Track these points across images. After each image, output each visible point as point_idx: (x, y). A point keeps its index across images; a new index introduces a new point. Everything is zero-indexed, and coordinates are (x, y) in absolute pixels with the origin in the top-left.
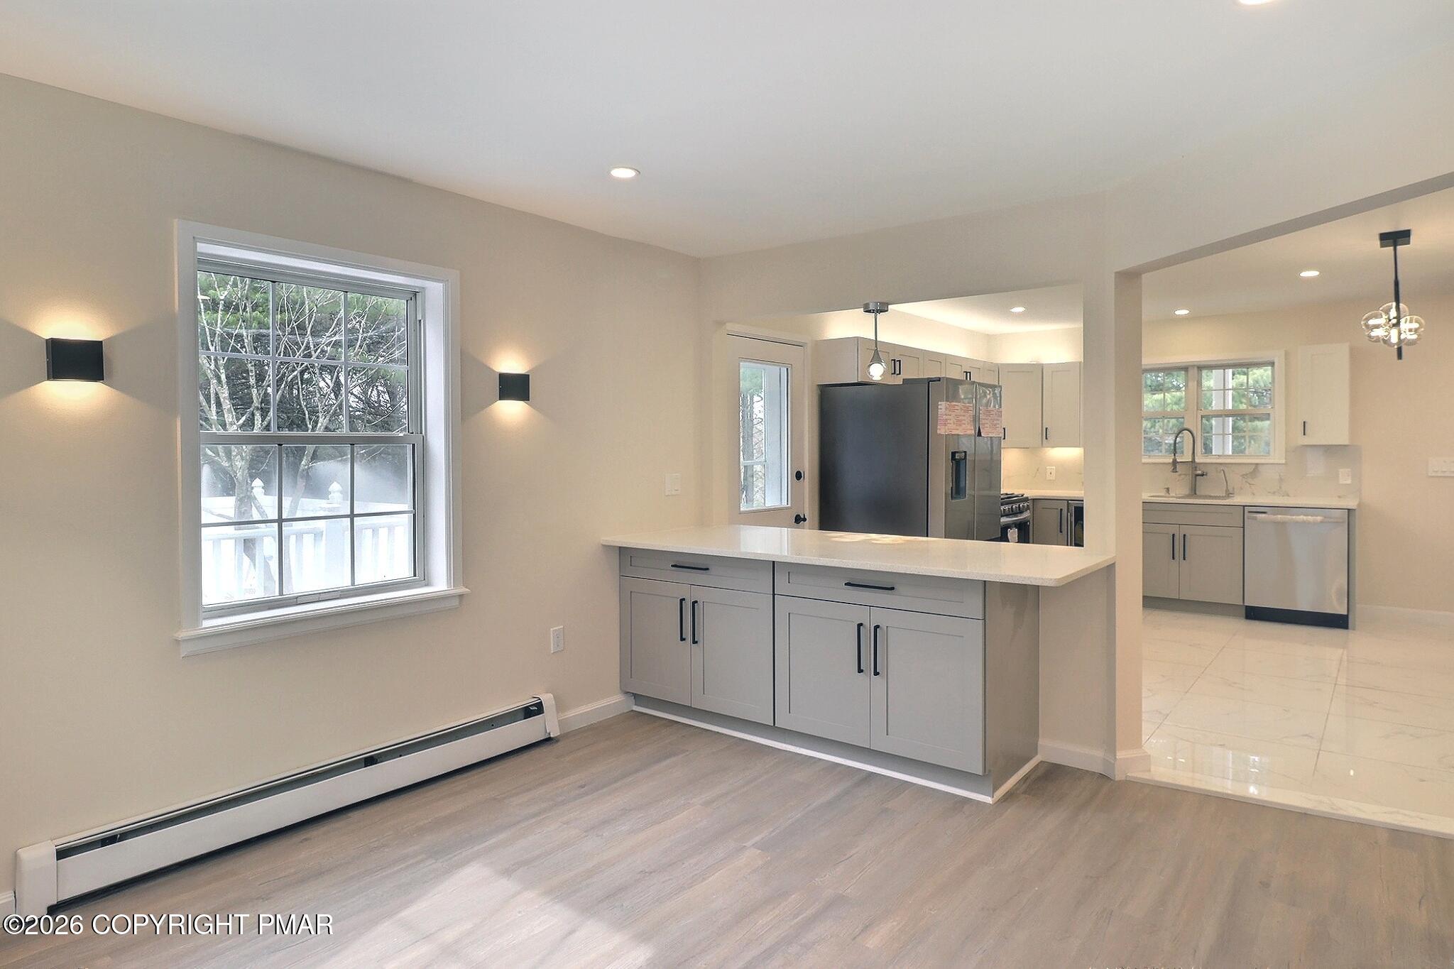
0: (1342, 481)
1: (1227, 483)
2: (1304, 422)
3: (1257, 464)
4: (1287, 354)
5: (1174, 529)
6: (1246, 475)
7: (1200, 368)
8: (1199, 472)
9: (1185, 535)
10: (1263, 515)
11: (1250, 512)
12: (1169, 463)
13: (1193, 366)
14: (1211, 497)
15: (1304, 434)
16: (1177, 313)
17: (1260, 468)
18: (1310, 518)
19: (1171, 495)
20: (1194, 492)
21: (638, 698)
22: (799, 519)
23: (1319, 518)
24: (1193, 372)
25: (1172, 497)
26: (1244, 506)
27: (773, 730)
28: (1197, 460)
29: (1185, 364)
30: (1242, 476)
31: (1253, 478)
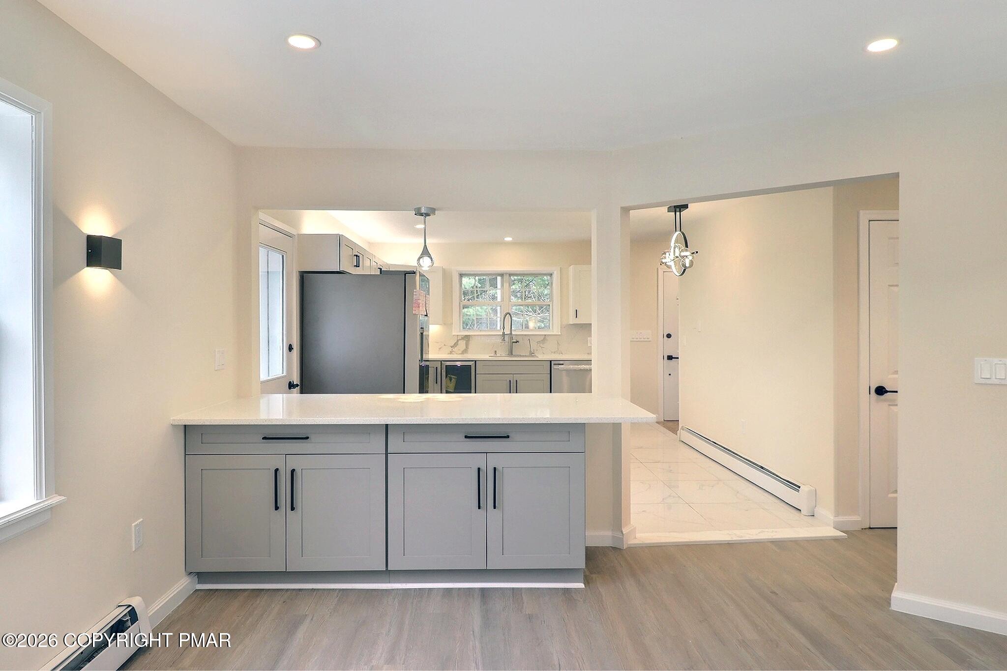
1: (530, 347)
3: (545, 335)
5: (510, 377)
6: (539, 342)
7: (510, 275)
8: (515, 341)
9: (516, 381)
10: (563, 366)
11: (554, 364)
13: (506, 274)
14: (521, 356)
15: (576, 317)
16: (505, 239)
17: (548, 337)
19: (498, 355)
20: (511, 353)
21: (202, 576)
22: (291, 386)
24: (506, 277)
25: (498, 357)
26: (551, 361)
27: (387, 574)
28: (513, 333)
29: (502, 272)
30: (537, 342)
31: (543, 344)
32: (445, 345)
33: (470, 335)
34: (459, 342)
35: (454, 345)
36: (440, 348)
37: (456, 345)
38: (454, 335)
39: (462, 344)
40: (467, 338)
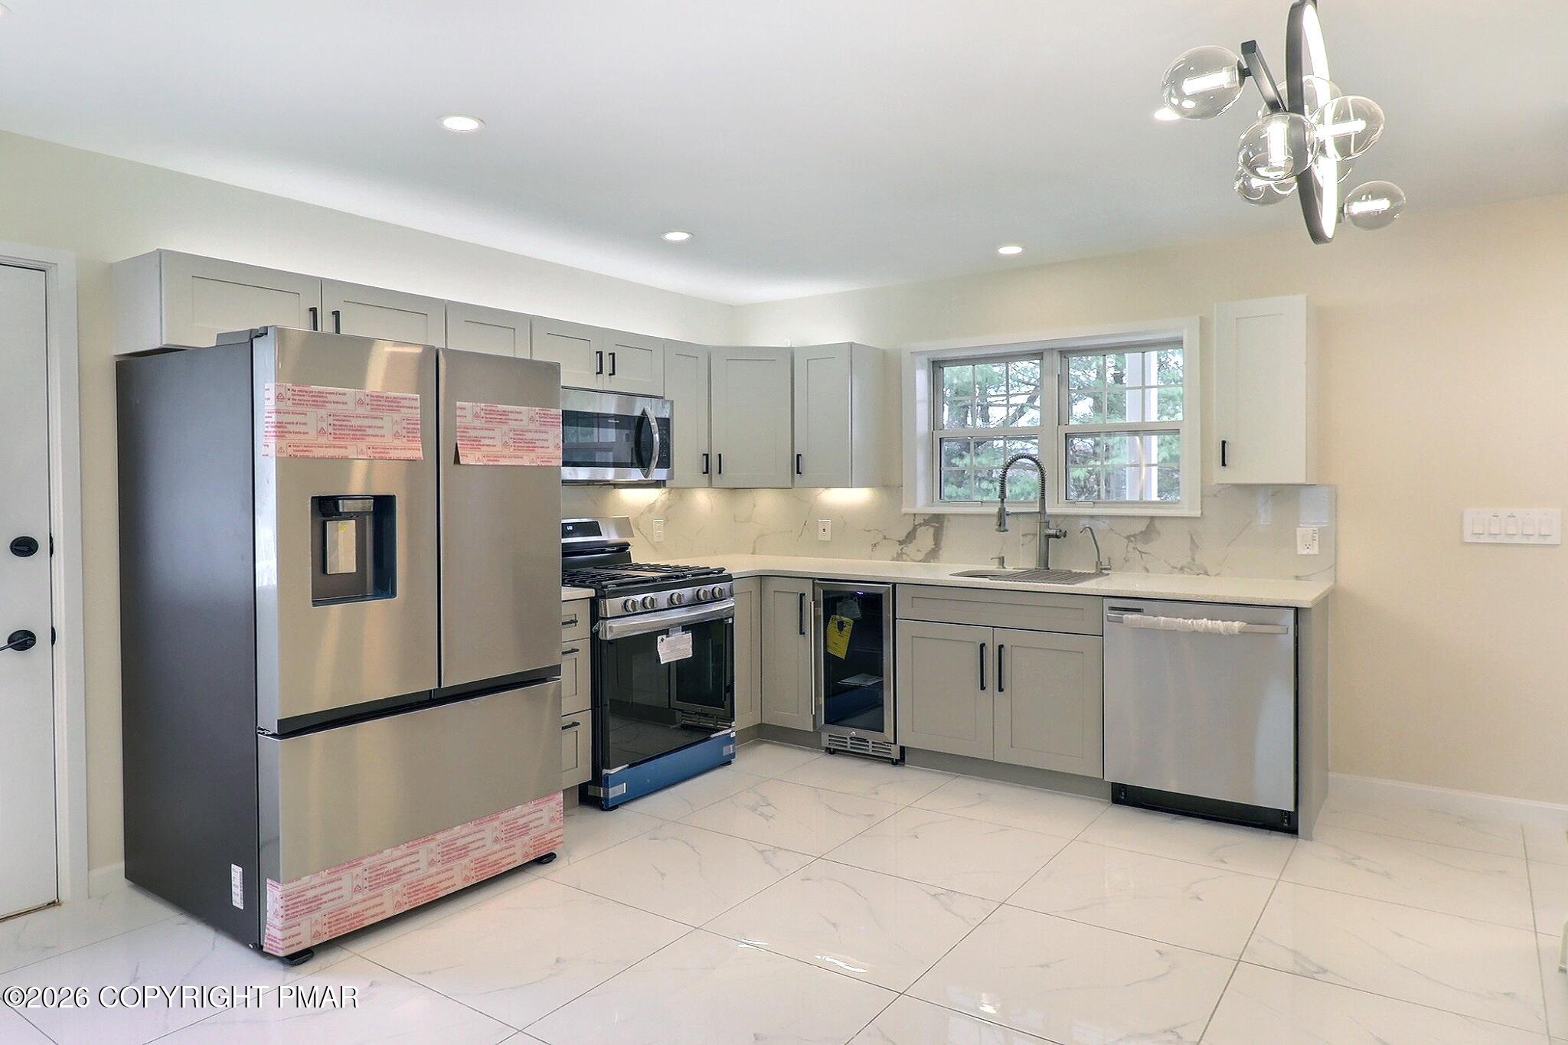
0: (1302, 551)
1: (1098, 551)
2: (1224, 443)
3: (1152, 518)
4: (1204, 326)
5: (984, 635)
6: (1135, 537)
7: (1065, 353)
8: (1052, 532)
9: (1001, 647)
10: (1136, 615)
11: (1113, 609)
12: (993, 515)
13: (1057, 349)
14: (1068, 575)
15: (1224, 464)
17: (1157, 523)
18: (1219, 625)
19: (1006, 570)
20: (1044, 569)
23: (1237, 625)
24: (1055, 359)
26: (1102, 599)
28: (1048, 510)
29: (1040, 346)
30: (1128, 537)
31: (1146, 541)
32: (885, 538)
33: (943, 515)
34: (921, 530)
35: (907, 537)
36: (875, 545)
37: (910, 537)
38: (905, 514)
39: (926, 538)
40: (937, 522)
